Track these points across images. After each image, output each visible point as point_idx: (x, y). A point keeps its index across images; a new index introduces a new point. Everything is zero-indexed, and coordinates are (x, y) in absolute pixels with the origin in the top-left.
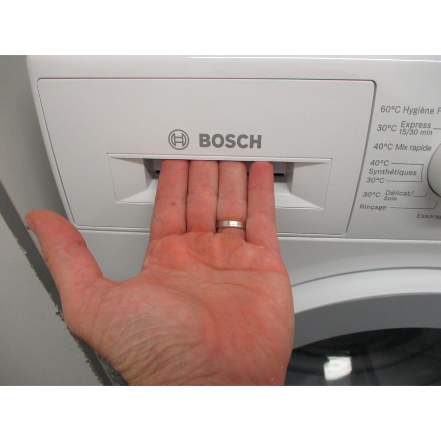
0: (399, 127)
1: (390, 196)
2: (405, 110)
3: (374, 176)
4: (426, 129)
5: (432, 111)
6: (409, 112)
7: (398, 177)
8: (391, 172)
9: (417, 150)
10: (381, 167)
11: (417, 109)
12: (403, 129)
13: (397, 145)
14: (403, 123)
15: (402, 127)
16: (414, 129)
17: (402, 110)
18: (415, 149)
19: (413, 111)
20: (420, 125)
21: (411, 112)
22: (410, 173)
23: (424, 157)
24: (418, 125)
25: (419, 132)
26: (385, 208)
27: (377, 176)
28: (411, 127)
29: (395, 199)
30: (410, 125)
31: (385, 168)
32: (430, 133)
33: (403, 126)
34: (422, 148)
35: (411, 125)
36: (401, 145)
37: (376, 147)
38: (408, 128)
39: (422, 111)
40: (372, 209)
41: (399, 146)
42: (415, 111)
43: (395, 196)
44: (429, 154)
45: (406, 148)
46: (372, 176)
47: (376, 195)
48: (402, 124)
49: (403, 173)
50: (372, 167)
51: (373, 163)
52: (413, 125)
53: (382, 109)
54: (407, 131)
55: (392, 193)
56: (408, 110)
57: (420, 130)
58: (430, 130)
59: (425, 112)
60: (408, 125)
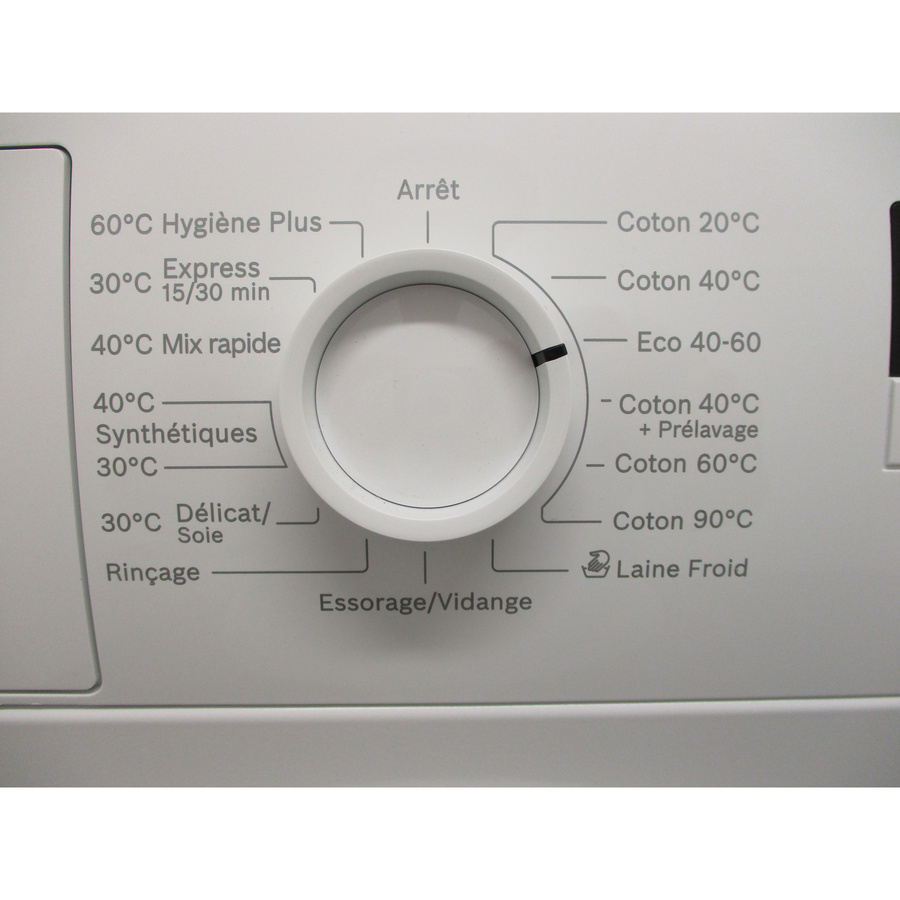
0: (158, 281)
1: (194, 525)
2: (166, 224)
3: (118, 453)
4: (246, 282)
5: (253, 224)
6: (182, 231)
7: (199, 452)
8: (173, 435)
9: (235, 350)
10: (131, 417)
11: (204, 220)
12: (172, 282)
13: (166, 337)
14: (170, 264)
15: (166, 276)
16: (208, 281)
17: (158, 224)
18: (228, 347)
19: (193, 226)
20: (225, 269)
21: (187, 230)
22: (236, 434)
24: (217, 269)
25: (227, 293)
26: (194, 573)
27: (127, 450)
28: (196, 275)
29: (217, 537)
30: (191, 271)
31: (147, 420)
32: (264, 292)
33: (170, 273)
34: (249, 346)
35: (197, 271)
36: (179, 337)
37: (99, 346)
38: (187, 282)
39: (222, 224)
40: (153, 581)
41: (173, 342)
42: (200, 228)
43: (214, 526)
44: (278, 363)
45: (196, 346)
46: (110, 452)
47: (148, 520)
48: (166, 268)
49: (210, 436)
50: (101, 417)
51: (101, 404)
52: (201, 270)
53: (94, 225)
54: (186, 289)
55: (200, 514)
56: (176, 224)
57: (228, 284)
58: (261, 281)
59: (230, 227)
60: (185, 270)
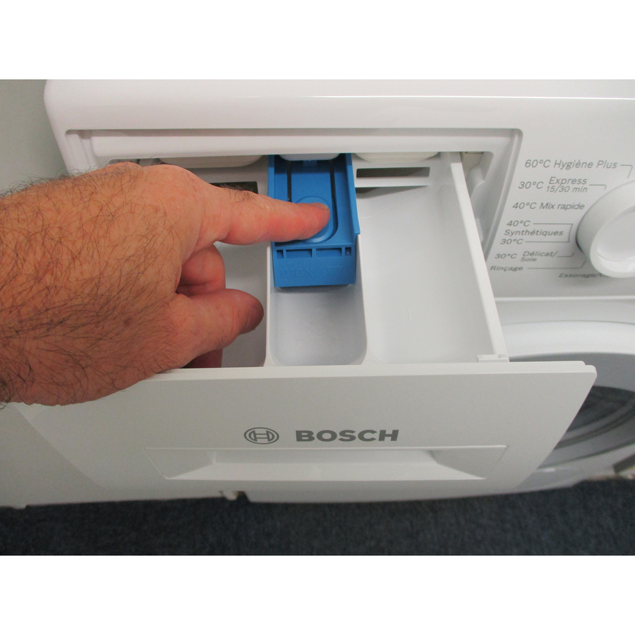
0: (546, 184)
1: (529, 257)
2: (556, 164)
3: (510, 238)
4: (580, 186)
5: (590, 165)
6: (561, 166)
7: (541, 238)
8: (532, 233)
9: (567, 208)
10: (520, 227)
11: (571, 163)
12: (551, 185)
13: (542, 204)
15: (550, 183)
16: (565, 185)
17: (552, 164)
18: (564, 207)
19: (566, 166)
20: (574, 181)
21: (563, 166)
22: (555, 233)
23: (574, 217)
24: (570, 181)
25: (571, 190)
26: (521, 269)
27: (514, 237)
28: (562, 183)
29: (534, 260)
30: (560, 182)
31: (525, 229)
32: (585, 190)
34: (572, 207)
35: (561, 182)
36: (547, 204)
37: (516, 206)
38: (557, 185)
39: (578, 165)
40: (505, 270)
41: (544, 205)
42: (568, 166)
43: (534, 257)
44: (581, 213)
45: (553, 207)
46: (507, 238)
47: (511, 256)
48: (551, 180)
49: (545, 233)
50: (509, 227)
51: (510, 224)
52: (564, 181)
53: (526, 163)
54: (555, 188)
55: (532, 254)
56: (559, 164)
57: (572, 186)
58: (585, 186)
59: (581, 166)
60: (558, 181)
